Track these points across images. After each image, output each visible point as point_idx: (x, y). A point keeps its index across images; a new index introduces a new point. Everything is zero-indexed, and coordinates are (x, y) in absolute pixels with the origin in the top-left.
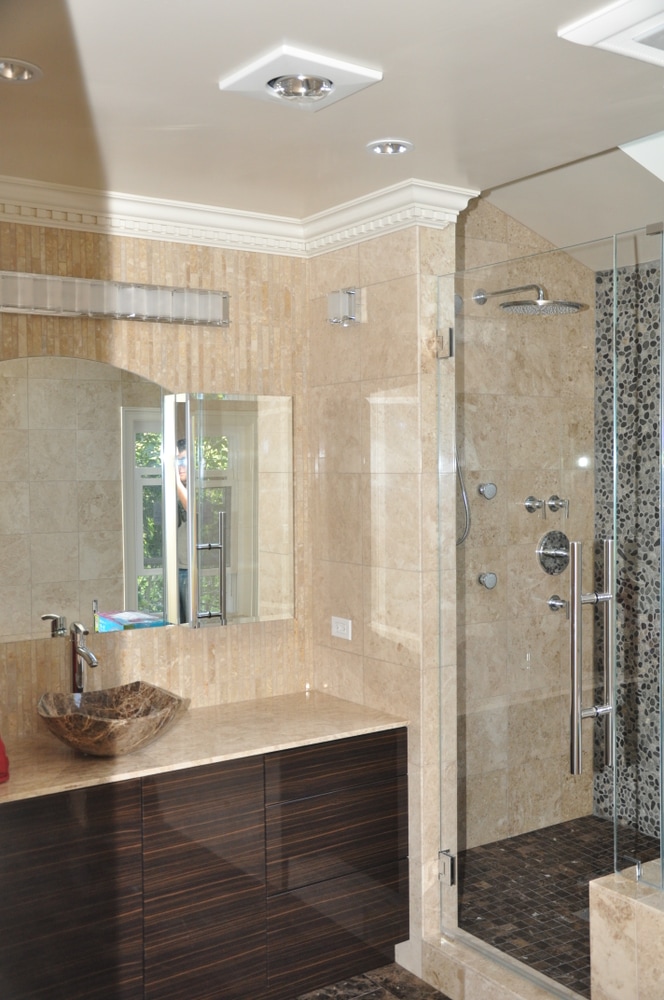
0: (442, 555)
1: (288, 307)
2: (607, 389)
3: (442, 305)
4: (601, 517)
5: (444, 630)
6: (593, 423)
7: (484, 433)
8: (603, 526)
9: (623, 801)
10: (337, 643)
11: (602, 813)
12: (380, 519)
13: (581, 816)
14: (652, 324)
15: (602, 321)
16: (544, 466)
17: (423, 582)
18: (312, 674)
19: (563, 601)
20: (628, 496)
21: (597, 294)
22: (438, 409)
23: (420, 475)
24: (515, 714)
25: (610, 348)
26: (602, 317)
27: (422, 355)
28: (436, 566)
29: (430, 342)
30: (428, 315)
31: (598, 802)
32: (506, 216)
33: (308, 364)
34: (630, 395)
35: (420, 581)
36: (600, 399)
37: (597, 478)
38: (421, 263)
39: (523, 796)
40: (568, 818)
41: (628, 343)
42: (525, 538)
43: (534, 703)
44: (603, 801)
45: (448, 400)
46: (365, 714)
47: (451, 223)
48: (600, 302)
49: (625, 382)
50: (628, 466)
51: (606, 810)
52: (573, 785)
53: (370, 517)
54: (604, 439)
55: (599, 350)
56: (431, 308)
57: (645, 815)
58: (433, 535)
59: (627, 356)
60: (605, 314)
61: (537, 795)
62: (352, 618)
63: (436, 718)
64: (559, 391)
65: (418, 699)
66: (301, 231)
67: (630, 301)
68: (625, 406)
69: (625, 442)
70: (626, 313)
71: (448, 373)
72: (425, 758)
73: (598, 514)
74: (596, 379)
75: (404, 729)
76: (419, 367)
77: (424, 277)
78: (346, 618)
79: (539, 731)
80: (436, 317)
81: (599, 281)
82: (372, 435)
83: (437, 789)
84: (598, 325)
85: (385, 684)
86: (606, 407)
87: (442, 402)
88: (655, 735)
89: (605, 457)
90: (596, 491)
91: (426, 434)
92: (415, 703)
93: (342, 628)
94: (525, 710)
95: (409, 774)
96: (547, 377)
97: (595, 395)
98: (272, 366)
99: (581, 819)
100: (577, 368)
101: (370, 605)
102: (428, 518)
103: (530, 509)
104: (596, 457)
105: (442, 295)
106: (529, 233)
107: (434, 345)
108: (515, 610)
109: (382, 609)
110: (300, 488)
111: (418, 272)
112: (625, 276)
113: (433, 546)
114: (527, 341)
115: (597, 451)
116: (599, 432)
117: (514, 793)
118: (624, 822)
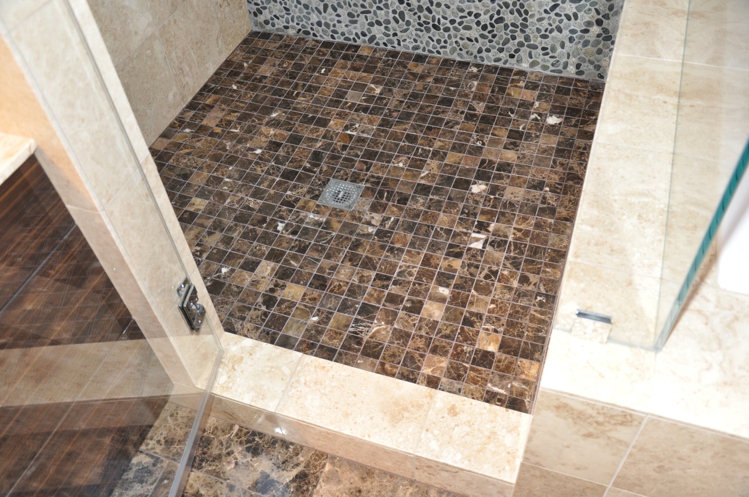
9: (287, 9)
11: (262, 27)
13: (243, 38)
31: (255, 15)
39: (184, 53)
44: (261, 13)
51: (267, 22)
52: (227, 9)
57: (317, 20)
61: (197, 43)
117: (174, 55)
118: (291, 32)
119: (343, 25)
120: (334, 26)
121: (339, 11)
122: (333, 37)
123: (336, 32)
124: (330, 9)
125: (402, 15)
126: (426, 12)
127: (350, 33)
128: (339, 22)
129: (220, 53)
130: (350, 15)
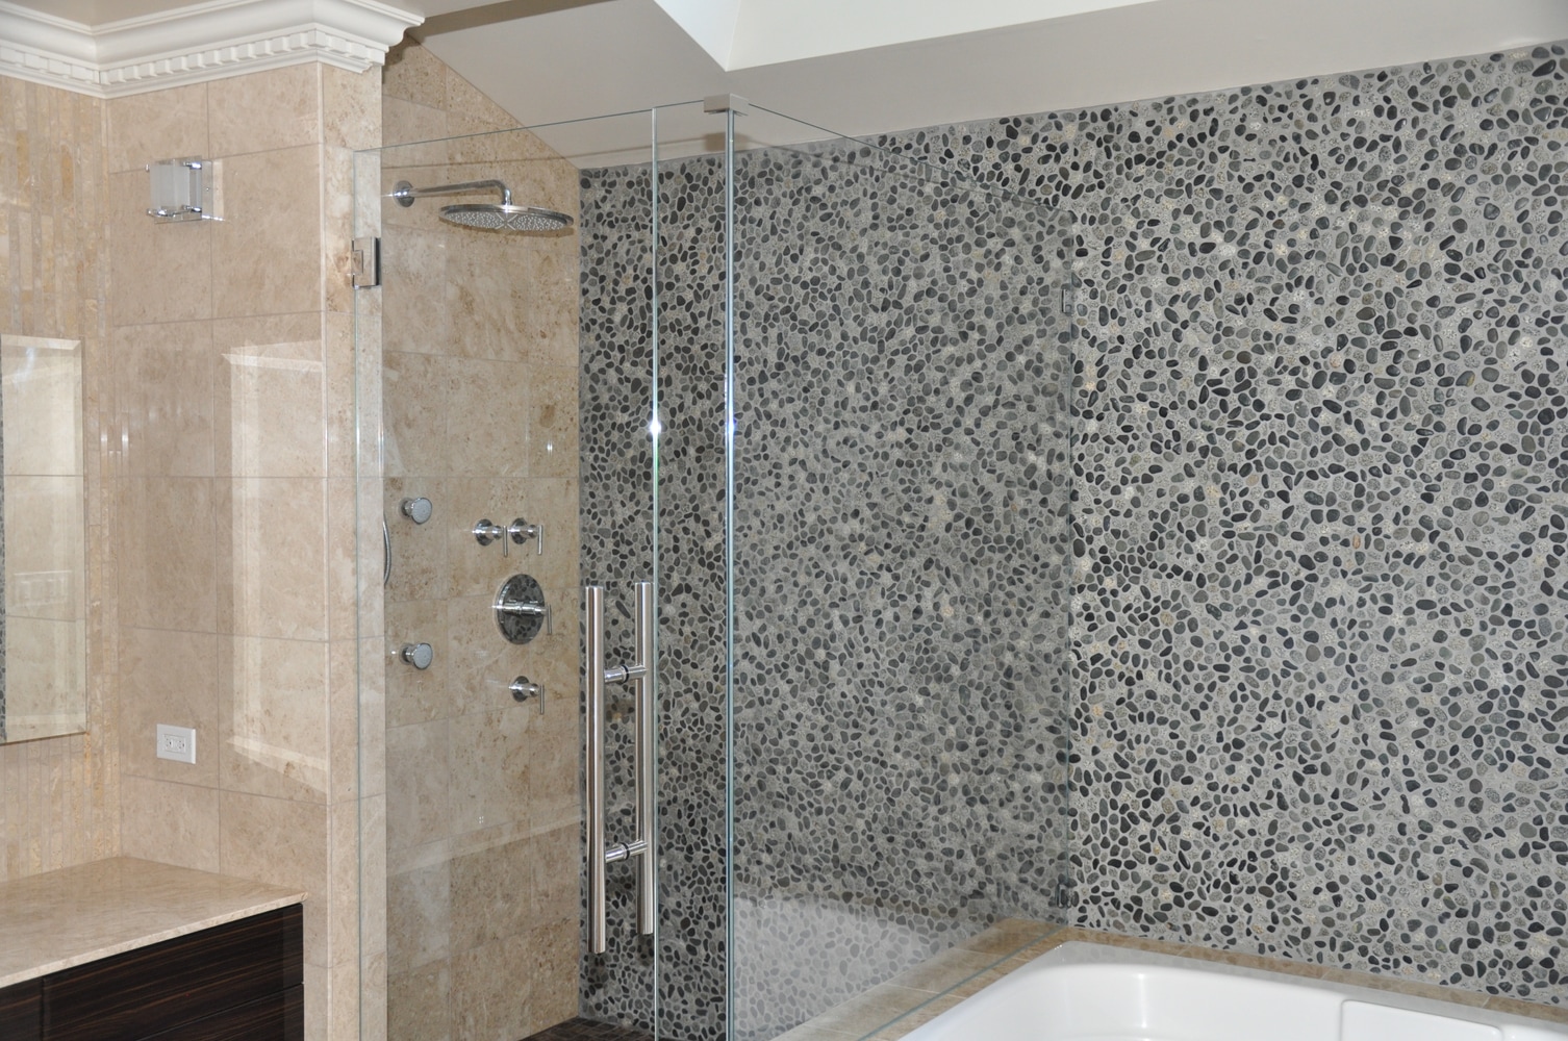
0: (361, 612)
1: (67, 182)
2: (599, 353)
3: (361, 200)
4: (589, 552)
5: (365, 736)
6: (577, 405)
7: (410, 416)
8: (593, 566)
9: (625, 990)
10: (168, 771)
11: (592, 1012)
12: (250, 554)
13: (561, 1020)
14: (668, 256)
15: (591, 247)
16: (504, 471)
17: (331, 659)
18: (118, 827)
19: (535, 685)
20: (631, 519)
21: (583, 206)
22: (353, 371)
23: (324, 483)
24: (460, 871)
25: (603, 289)
26: (590, 240)
27: (328, 280)
28: (352, 631)
29: (340, 260)
30: (338, 214)
31: (587, 995)
32: (444, 65)
33: (107, 285)
34: (634, 364)
35: (327, 657)
36: (587, 369)
37: (582, 491)
38: (326, 125)
39: (473, 1001)
40: (542, 1026)
41: (631, 284)
42: (476, 587)
43: (489, 850)
44: (594, 993)
45: (371, 358)
46: (223, 888)
47: (375, 65)
48: (588, 217)
49: (627, 342)
50: (632, 473)
51: (598, 1007)
52: (548, 972)
53: (230, 553)
54: (595, 431)
55: (585, 292)
56: (342, 203)
57: (659, 1007)
58: (348, 580)
59: (630, 303)
60: (596, 237)
61: (494, 996)
62: (197, 727)
63: (353, 884)
64: (526, 353)
65: (323, 854)
66: (91, 48)
67: (634, 219)
68: (628, 380)
69: (628, 435)
70: (629, 236)
71: (371, 313)
72: (334, 953)
73: (584, 547)
74: (581, 336)
75: (297, 908)
76: (323, 300)
77: (330, 149)
78: (186, 725)
79: (498, 894)
80: (350, 218)
81: (585, 184)
82: (234, 411)
83: (354, 1002)
84: (584, 252)
85: (261, 833)
86: (597, 382)
87: (360, 360)
88: (674, 883)
89: (596, 458)
90: (582, 512)
91: (335, 412)
92: (317, 862)
93: (179, 744)
94: (477, 861)
95: (306, 982)
96: (508, 332)
97: (580, 361)
98: (39, 284)
99: (562, 1025)
100: (553, 318)
101: (232, 703)
102: (340, 552)
103: (482, 539)
104: (582, 459)
105: (361, 182)
106: (480, 98)
107: (349, 264)
108: (460, 702)
109: (254, 707)
110: (94, 503)
111: (321, 140)
112: (627, 179)
113: (347, 597)
114: (477, 271)
115: (583, 449)
116: (586, 419)
117: (460, 995)
118: (626, 1023)
119: (689, 1016)
120: (679, 1017)
121: (687, 995)
122: (675, 1033)
123: (678, 1026)
124: (676, 993)
125: (761, 1004)
126: (788, 1004)
127: (696, 1028)
128: (685, 1011)
129: (523, 1024)
130: (699, 1002)
